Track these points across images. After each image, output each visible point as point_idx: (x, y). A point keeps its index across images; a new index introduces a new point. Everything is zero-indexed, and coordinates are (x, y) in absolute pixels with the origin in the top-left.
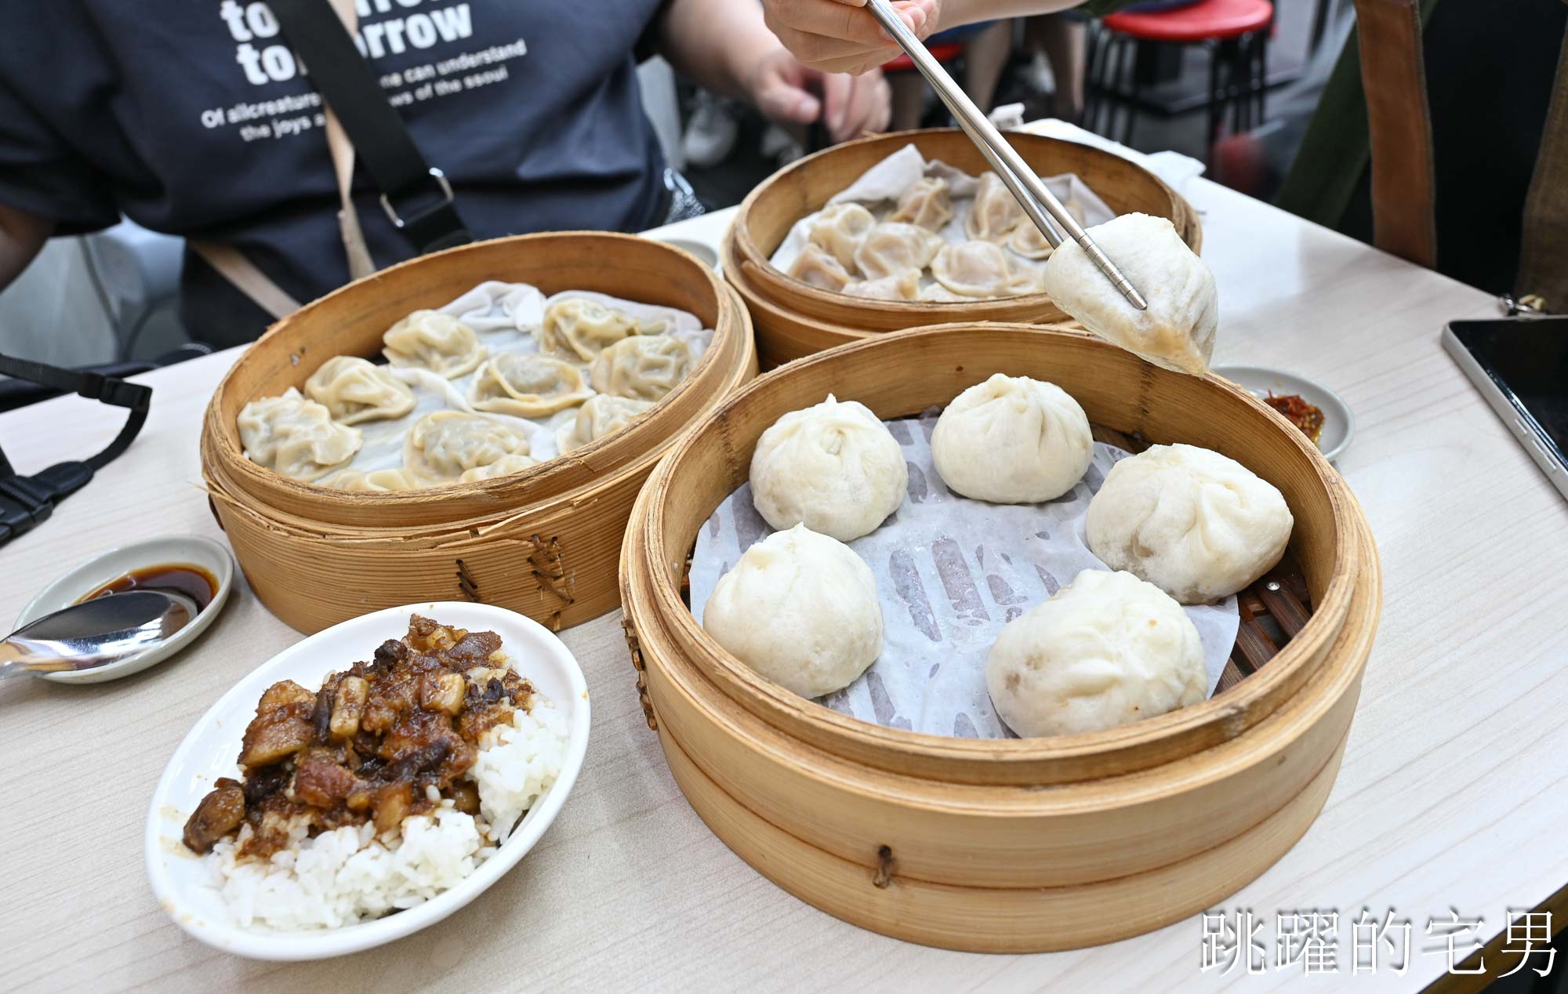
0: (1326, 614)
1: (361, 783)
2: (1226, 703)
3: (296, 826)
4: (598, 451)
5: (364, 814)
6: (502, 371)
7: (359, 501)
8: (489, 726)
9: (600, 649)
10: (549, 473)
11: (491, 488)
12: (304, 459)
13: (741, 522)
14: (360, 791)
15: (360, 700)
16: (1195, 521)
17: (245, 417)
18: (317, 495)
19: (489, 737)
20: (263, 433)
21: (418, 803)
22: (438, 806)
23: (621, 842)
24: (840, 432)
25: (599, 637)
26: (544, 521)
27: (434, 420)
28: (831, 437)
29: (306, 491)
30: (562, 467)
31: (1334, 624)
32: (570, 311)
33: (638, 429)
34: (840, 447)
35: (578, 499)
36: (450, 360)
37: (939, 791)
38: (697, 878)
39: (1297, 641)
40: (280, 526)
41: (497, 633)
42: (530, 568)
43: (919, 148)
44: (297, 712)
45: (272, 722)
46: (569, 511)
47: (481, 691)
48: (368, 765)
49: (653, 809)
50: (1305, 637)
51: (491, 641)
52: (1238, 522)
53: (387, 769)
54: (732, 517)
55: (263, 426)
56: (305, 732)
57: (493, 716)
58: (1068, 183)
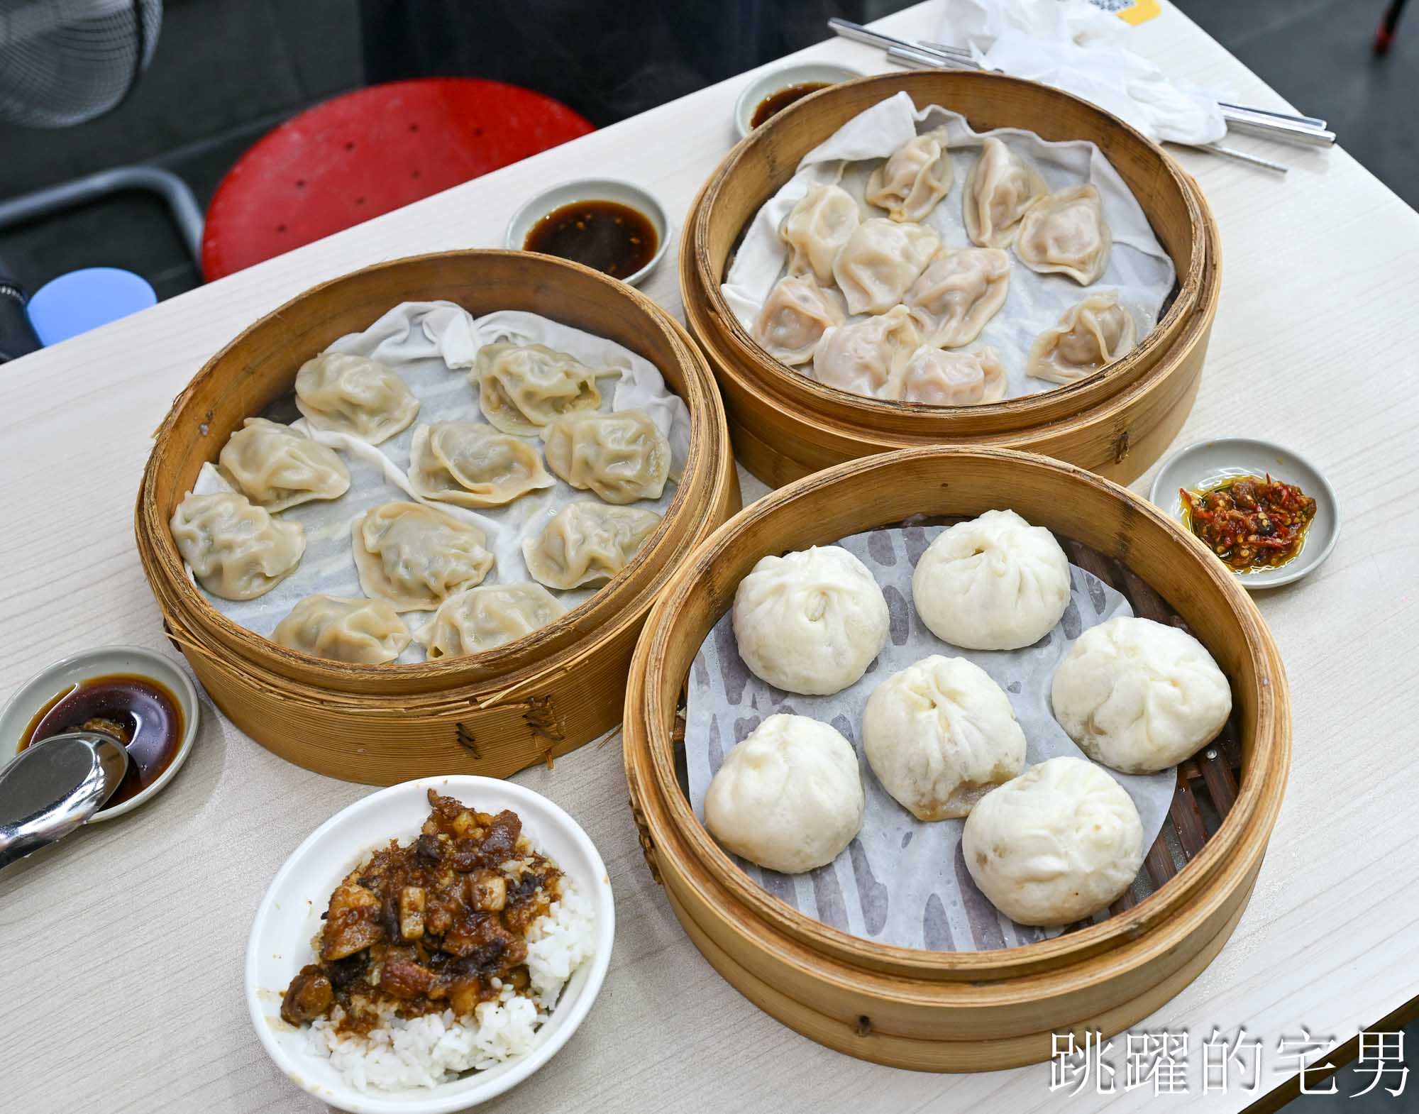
0: (1225, 833)
1: (436, 978)
2: (1130, 920)
3: (384, 1010)
4: (587, 615)
5: (443, 1003)
6: (449, 456)
7: (357, 675)
8: (532, 917)
9: (593, 782)
10: (542, 643)
11: (487, 661)
12: (252, 572)
13: (725, 665)
14: (437, 984)
15: (421, 908)
16: (1141, 714)
17: (178, 524)
18: (311, 666)
19: (534, 930)
20: (202, 544)
21: (485, 991)
22: (500, 991)
23: (638, 981)
24: (824, 594)
25: (589, 768)
26: (539, 686)
27: (384, 517)
28: (815, 602)
29: (300, 661)
30: (553, 636)
31: (1230, 841)
32: (514, 369)
33: (623, 586)
34: (825, 608)
35: (570, 664)
36: (377, 419)
37: (906, 986)
38: (706, 1013)
39: (1196, 861)
40: (273, 689)
41: (512, 810)
42: (525, 722)
43: (911, 94)
44: (366, 915)
45: (346, 925)
46: (562, 674)
47: (517, 883)
48: (435, 959)
49: (662, 949)
50: (1203, 857)
51: (510, 822)
52: (1177, 717)
53: (455, 965)
54: (716, 656)
55: (201, 535)
56: (376, 932)
57: (533, 909)
58: (1089, 151)
